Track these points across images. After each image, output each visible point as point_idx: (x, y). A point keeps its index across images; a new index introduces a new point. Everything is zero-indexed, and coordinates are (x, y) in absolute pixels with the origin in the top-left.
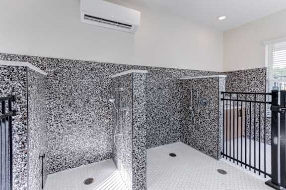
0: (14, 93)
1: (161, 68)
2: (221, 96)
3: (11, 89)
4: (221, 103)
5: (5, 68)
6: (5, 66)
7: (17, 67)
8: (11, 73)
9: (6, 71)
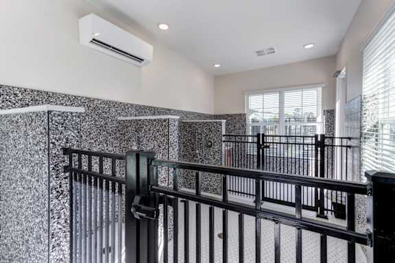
0: (68, 145)
1: (166, 109)
2: (224, 139)
3: (64, 140)
4: (223, 144)
5: (59, 115)
6: (59, 112)
7: (71, 113)
8: (65, 120)
9: (60, 118)
